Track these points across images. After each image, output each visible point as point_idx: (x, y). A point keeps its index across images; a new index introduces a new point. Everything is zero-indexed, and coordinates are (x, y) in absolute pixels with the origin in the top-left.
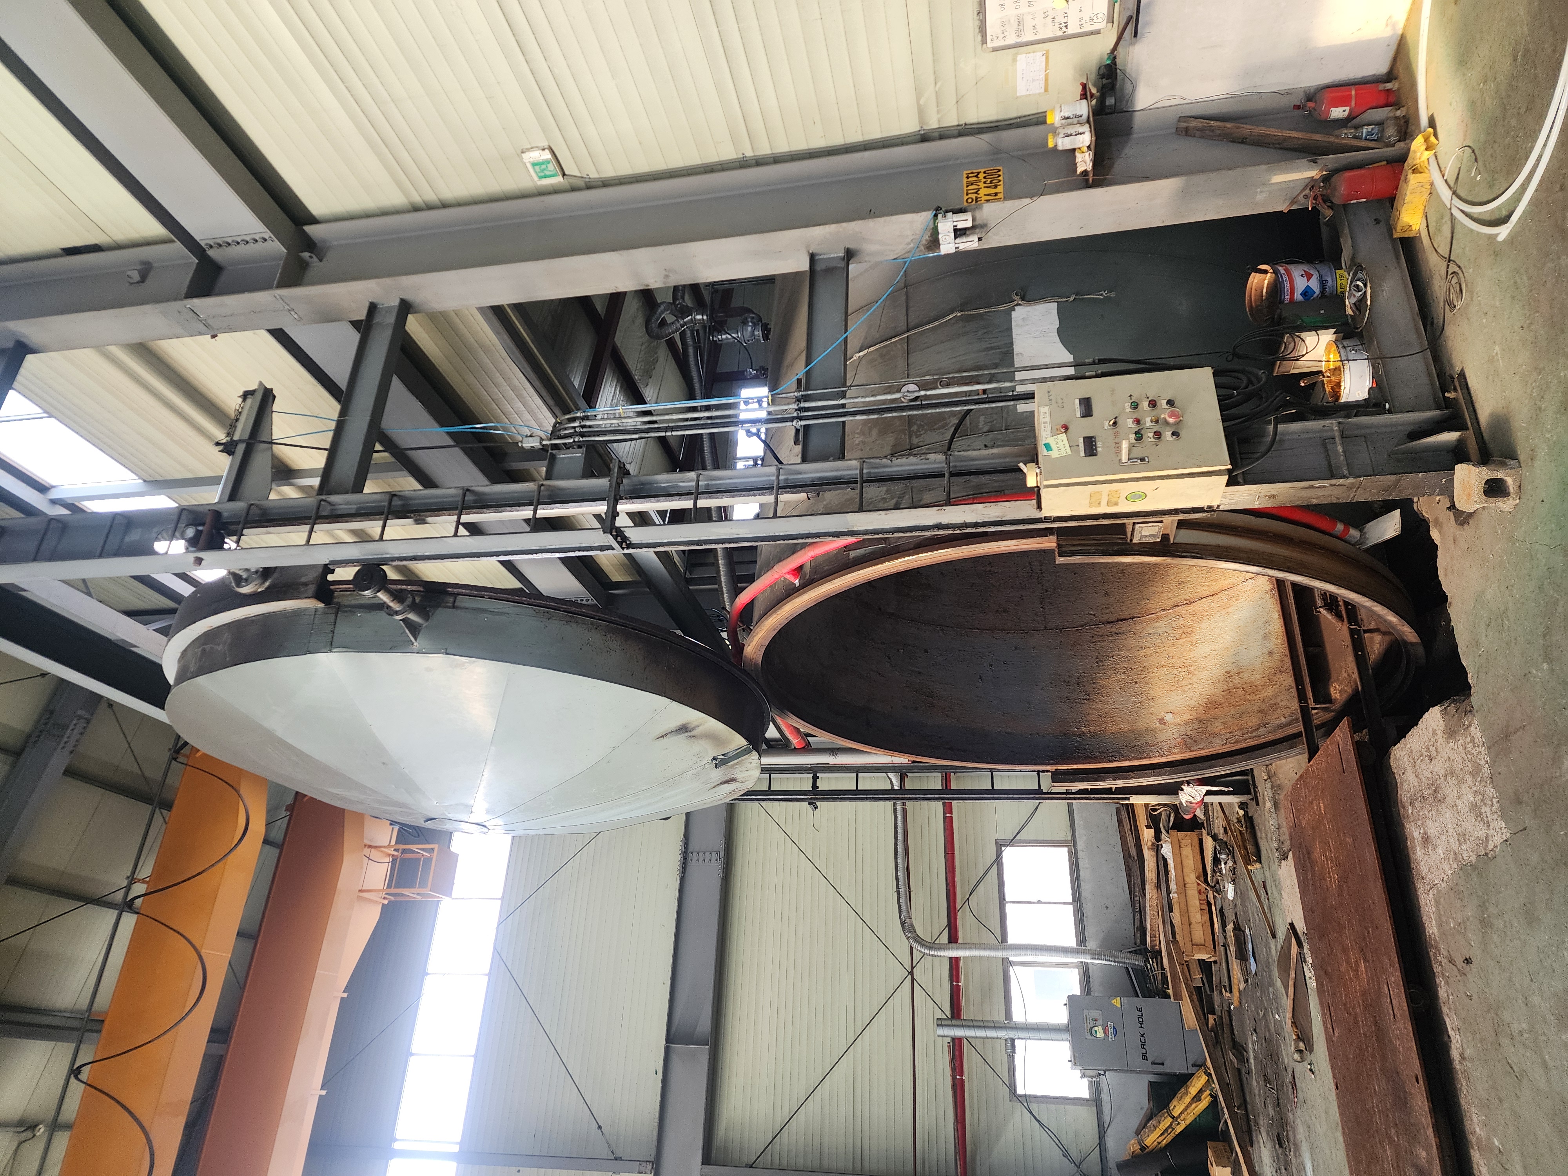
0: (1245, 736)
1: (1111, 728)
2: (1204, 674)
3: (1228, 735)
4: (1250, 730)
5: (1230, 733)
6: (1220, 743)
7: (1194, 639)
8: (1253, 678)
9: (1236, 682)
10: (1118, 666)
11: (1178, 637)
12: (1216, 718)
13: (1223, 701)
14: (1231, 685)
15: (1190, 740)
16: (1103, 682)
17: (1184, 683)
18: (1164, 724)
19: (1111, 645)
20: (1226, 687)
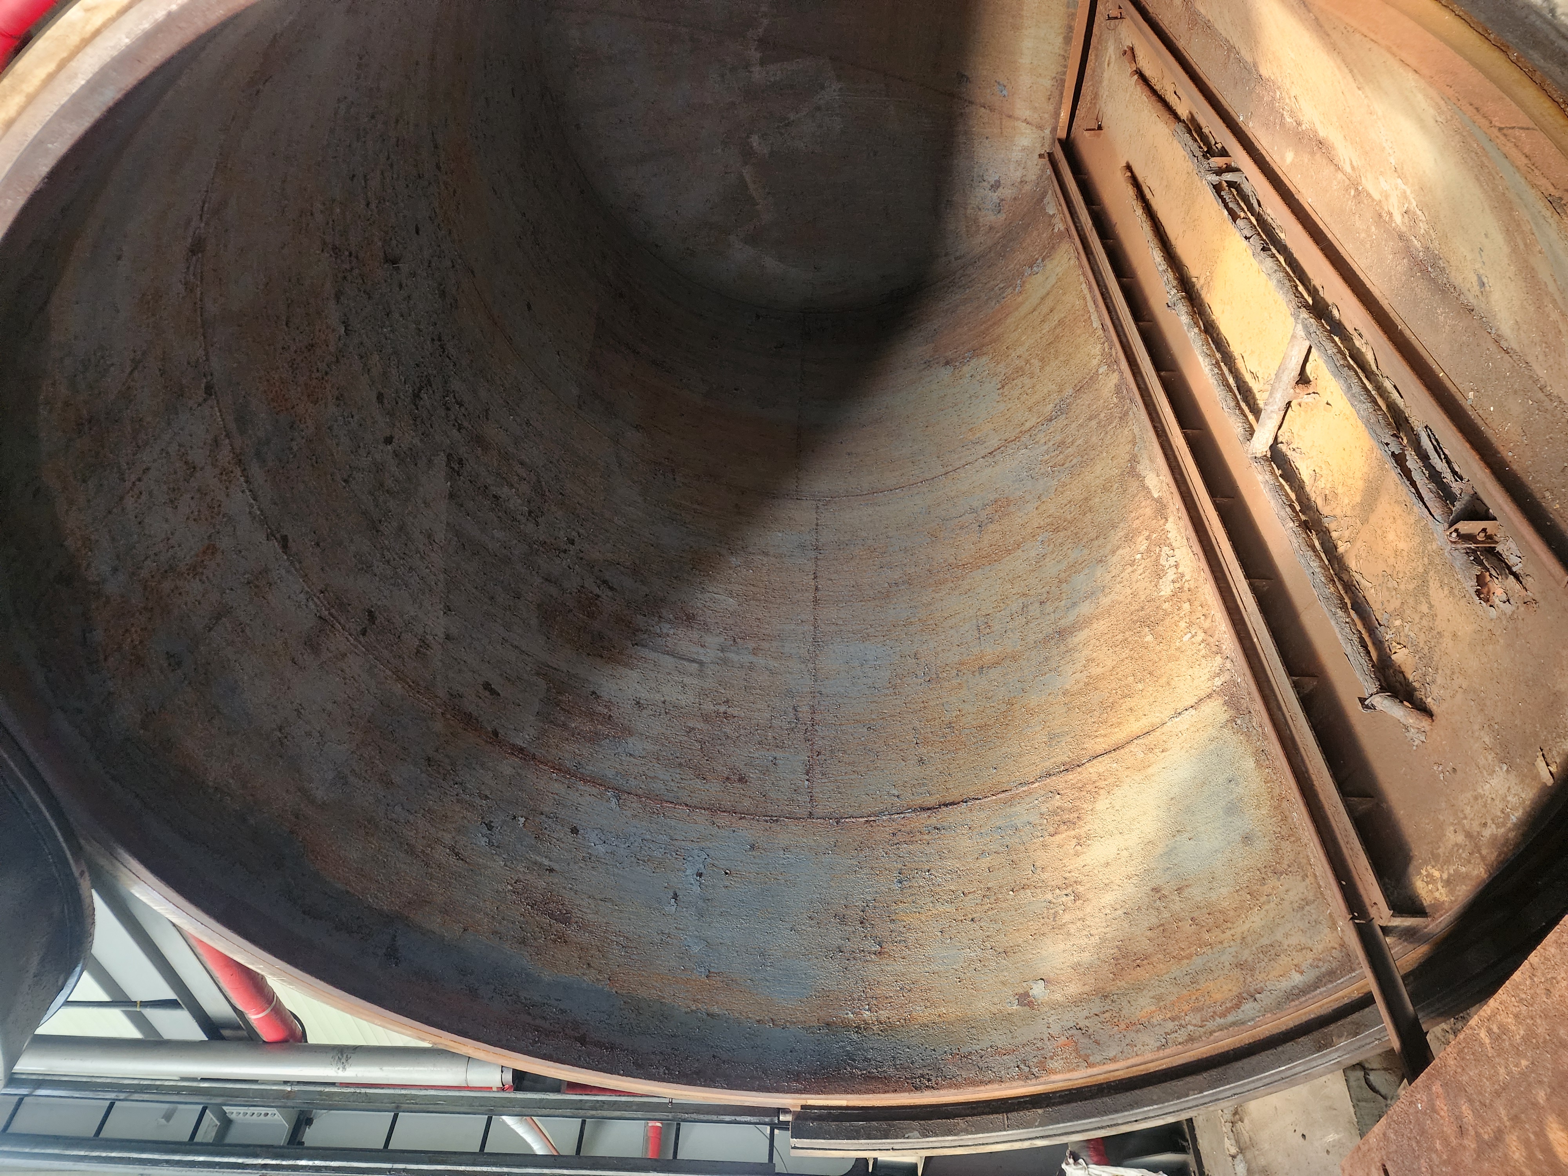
0: (1210, 1025)
1: (922, 1013)
2: (1108, 898)
3: (1170, 1025)
4: (1219, 1009)
5: (1173, 1019)
6: (1153, 1043)
7: (1082, 832)
8: (1213, 896)
9: (1177, 907)
10: (938, 889)
11: (1051, 830)
12: (1139, 988)
13: (1150, 950)
14: (1166, 914)
15: (1086, 1041)
16: (908, 920)
17: (1067, 917)
18: (1030, 1004)
19: (928, 850)
20: (1154, 921)
